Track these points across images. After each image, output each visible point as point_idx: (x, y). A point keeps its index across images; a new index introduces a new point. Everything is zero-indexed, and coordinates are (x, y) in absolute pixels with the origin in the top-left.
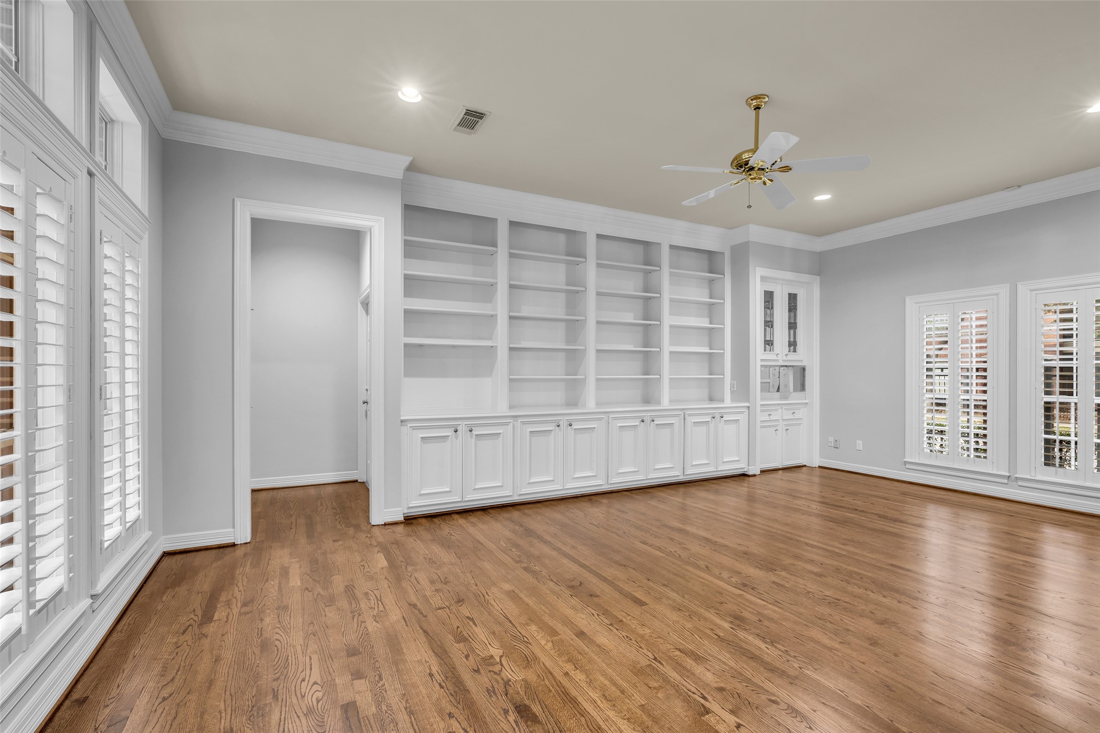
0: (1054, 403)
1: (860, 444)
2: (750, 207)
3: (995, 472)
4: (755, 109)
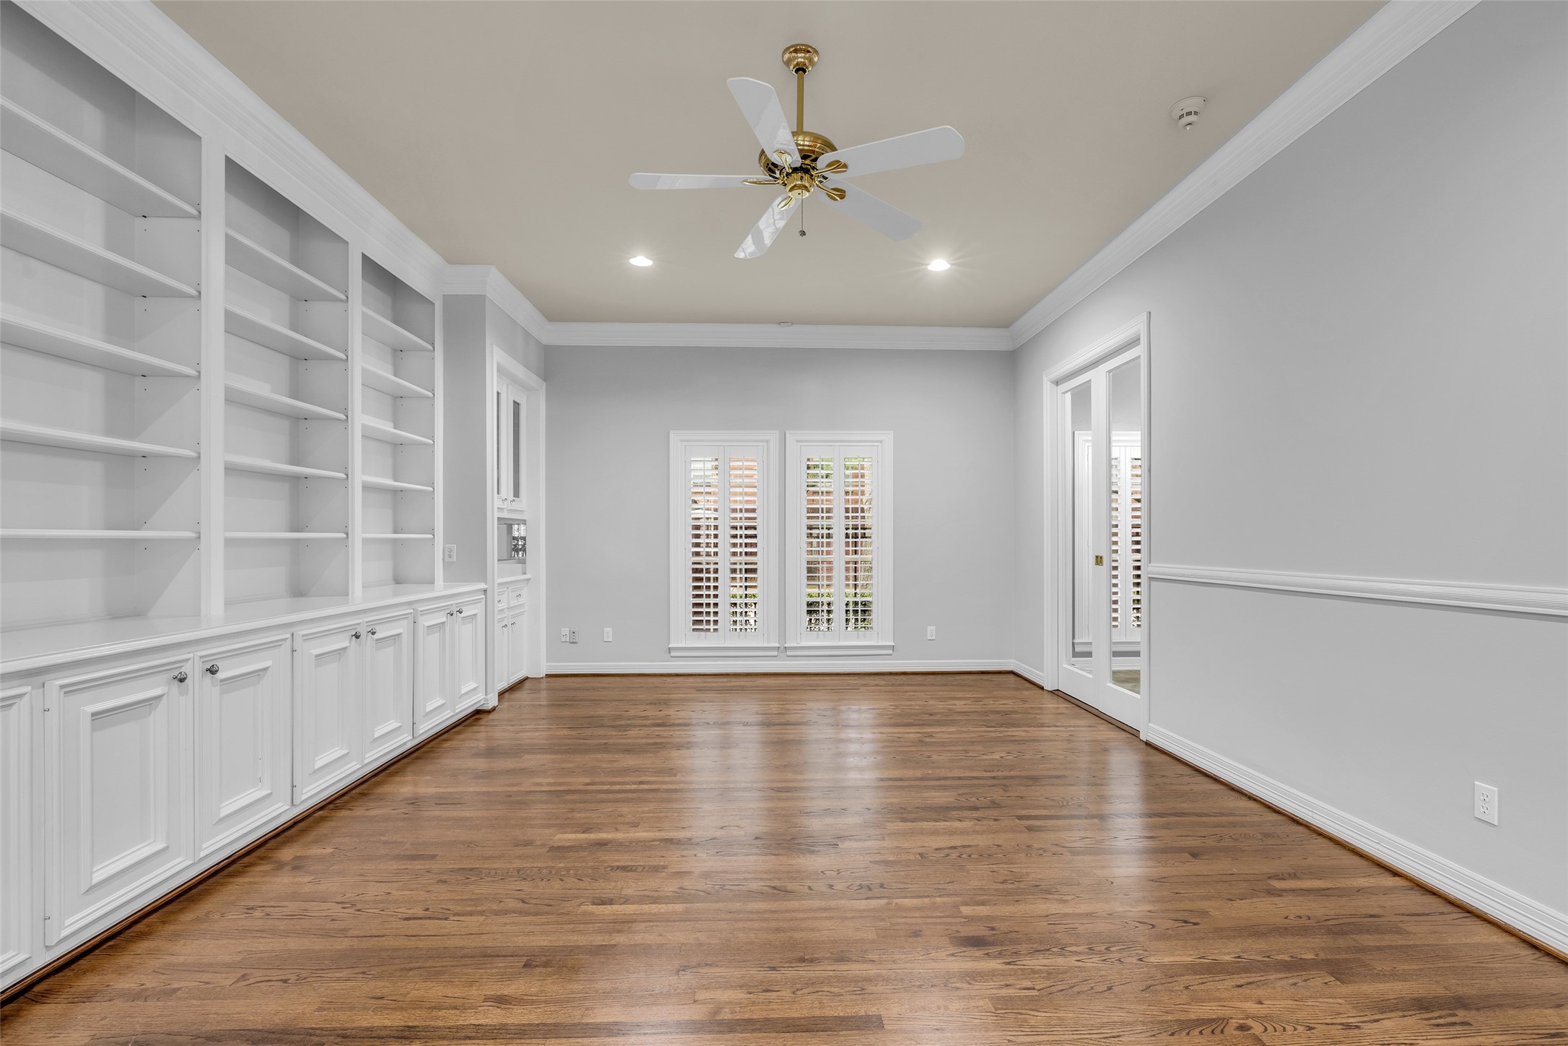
1: (608, 632)
2: (803, 233)
3: (766, 645)
4: (797, 71)
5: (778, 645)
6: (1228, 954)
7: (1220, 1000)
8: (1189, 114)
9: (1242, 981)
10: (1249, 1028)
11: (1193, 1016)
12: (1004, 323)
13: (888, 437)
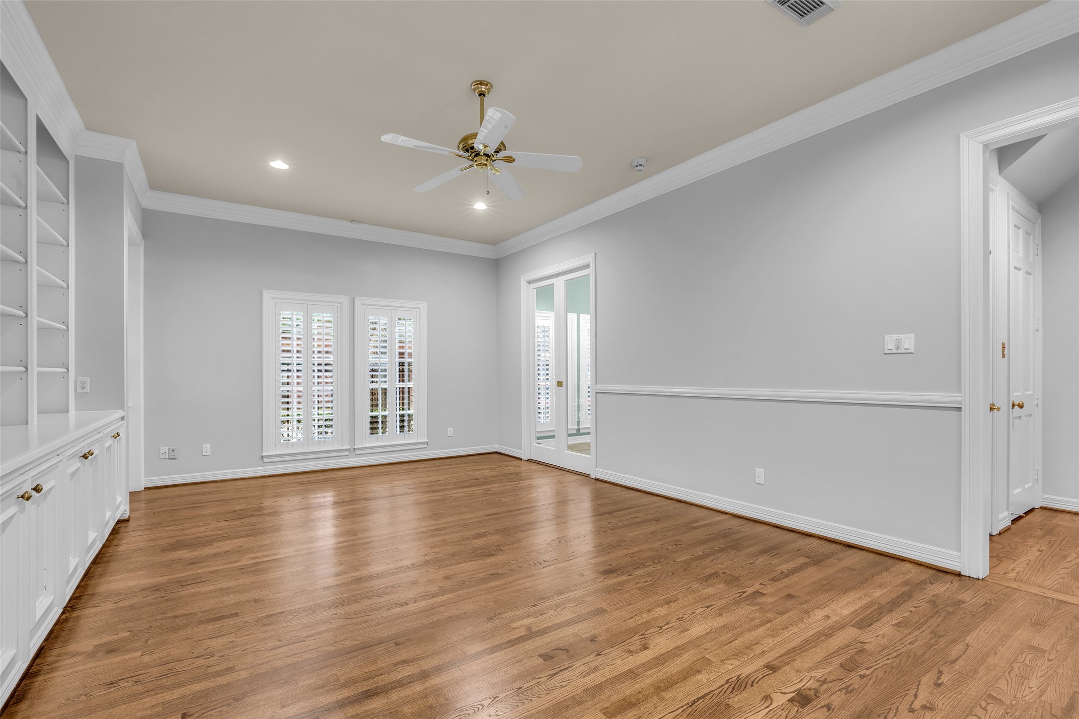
0: (377, 389)
1: (207, 448)
3: (340, 448)
4: (480, 95)
5: (350, 448)
6: (700, 552)
7: (710, 567)
8: (641, 165)
9: (712, 559)
10: (726, 573)
11: (707, 574)
12: (493, 242)
13: (423, 306)
